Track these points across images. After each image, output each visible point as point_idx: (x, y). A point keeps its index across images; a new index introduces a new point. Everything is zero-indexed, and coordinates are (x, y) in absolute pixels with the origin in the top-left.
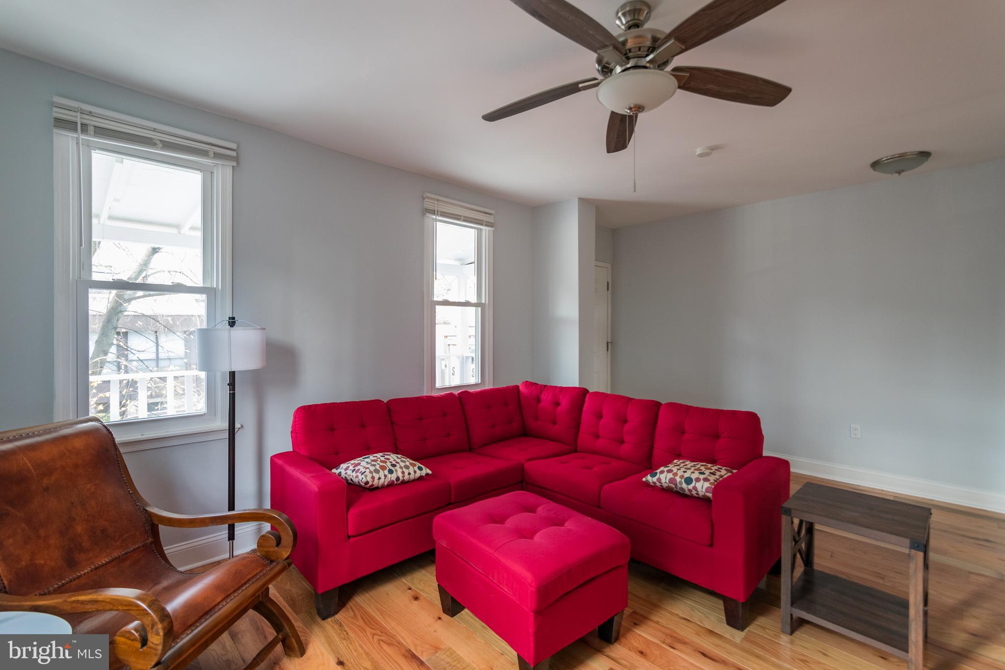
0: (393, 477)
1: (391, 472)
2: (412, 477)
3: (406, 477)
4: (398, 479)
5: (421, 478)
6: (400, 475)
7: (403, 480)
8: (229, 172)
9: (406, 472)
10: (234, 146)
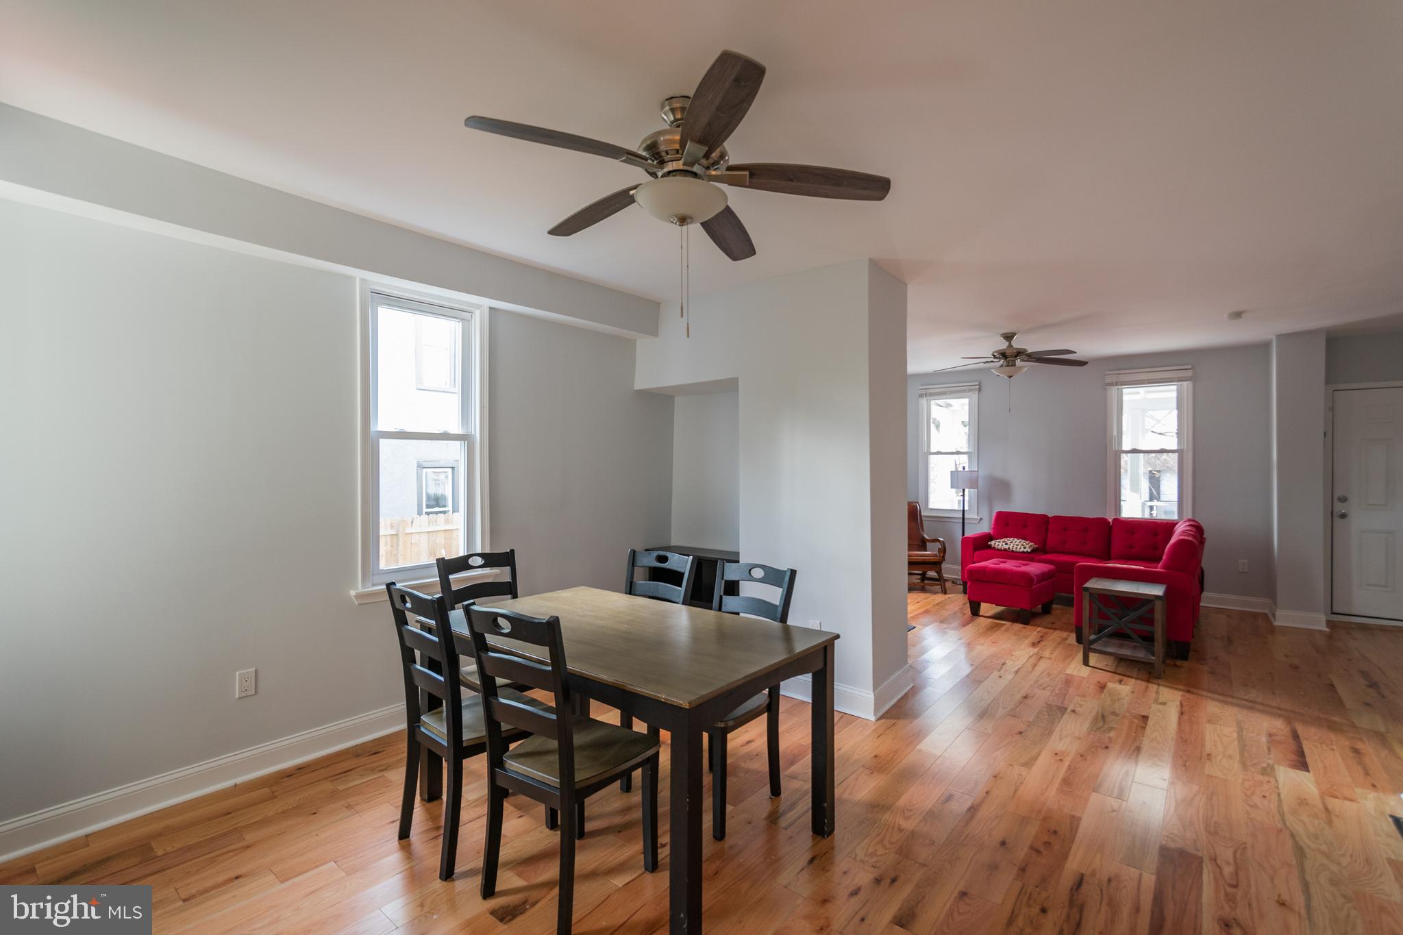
0: (1007, 547)
1: (1007, 544)
2: (1018, 550)
3: (1014, 549)
4: (1009, 548)
5: (1023, 552)
6: (1011, 547)
7: (1012, 551)
8: (977, 395)
9: (1015, 546)
10: (977, 383)
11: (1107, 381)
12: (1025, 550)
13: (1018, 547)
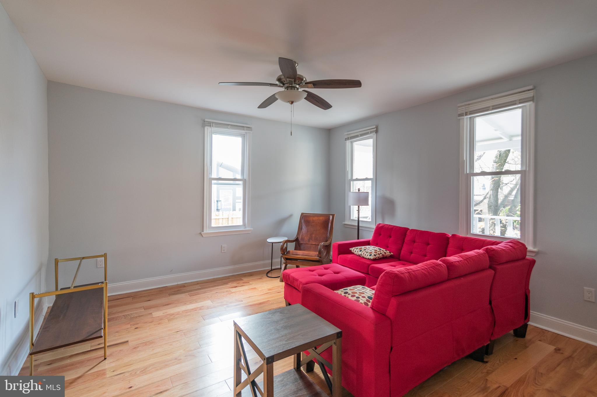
11: (460, 113)
12: (370, 257)
13: (367, 254)
